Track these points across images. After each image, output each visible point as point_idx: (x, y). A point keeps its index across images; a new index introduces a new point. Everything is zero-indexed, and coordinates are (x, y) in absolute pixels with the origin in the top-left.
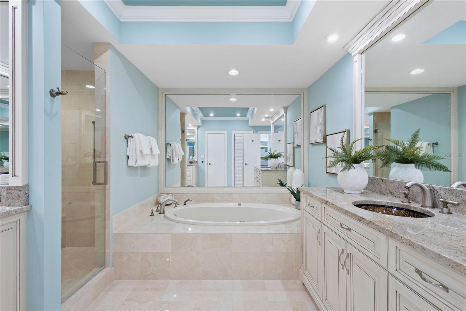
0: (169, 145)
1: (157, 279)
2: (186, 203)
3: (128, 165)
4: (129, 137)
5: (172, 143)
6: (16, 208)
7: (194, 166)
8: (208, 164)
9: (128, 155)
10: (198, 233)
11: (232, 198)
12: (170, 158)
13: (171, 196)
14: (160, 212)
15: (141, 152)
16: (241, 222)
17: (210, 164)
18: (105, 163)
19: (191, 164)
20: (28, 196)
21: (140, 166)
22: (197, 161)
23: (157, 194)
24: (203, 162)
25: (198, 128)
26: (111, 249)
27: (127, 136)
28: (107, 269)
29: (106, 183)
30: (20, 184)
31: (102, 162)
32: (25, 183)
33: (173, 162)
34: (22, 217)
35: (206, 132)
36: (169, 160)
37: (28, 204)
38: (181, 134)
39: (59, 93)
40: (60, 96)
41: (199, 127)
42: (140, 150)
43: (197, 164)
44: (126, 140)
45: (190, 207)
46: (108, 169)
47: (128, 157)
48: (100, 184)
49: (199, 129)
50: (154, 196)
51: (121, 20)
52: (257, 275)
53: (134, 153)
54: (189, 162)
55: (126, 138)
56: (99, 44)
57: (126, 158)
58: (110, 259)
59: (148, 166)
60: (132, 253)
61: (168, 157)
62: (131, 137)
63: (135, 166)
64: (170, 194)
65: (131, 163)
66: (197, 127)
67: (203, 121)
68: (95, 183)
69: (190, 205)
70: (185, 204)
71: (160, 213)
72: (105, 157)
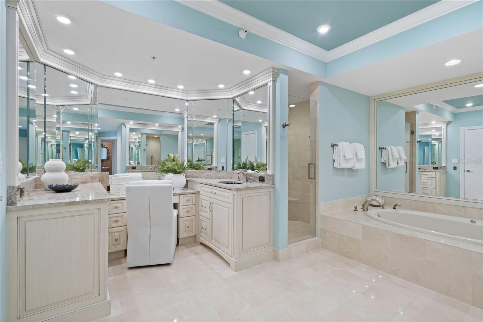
0: (385, 149)
1: (351, 259)
2: (396, 207)
3: (334, 167)
4: (334, 145)
5: (387, 147)
6: (269, 185)
7: (439, 173)
8: (466, 171)
9: (334, 159)
10: (387, 230)
11: (465, 213)
12: (386, 162)
13: (380, 198)
14: (364, 209)
15: (345, 156)
16: (449, 234)
17: (468, 171)
18: (315, 164)
19: (436, 170)
20: (274, 180)
21: (347, 168)
22: (445, 167)
23: (368, 195)
24: (455, 168)
25: (447, 125)
26: (320, 225)
27: (333, 145)
28: (316, 238)
29: (315, 178)
30: (271, 174)
31: (313, 164)
32: (273, 174)
33: (389, 166)
34: (271, 190)
35: (462, 129)
36: (384, 164)
37: (274, 184)
38: (410, 136)
39: (286, 125)
40: (287, 126)
41: (448, 123)
42: (344, 155)
43: (445, 171)
44: (332, 148)
45: (398, 211)
46: (317, 169)
47: (334, 160)
48: (312, 179)
49: (449, 126)
50: (363, 196)
51: (327, 62)
52: (461, 296)
53: (339, 157)
54: (433, 168)
55: (332, 146)
56: (313, 84)
57: (332, 161)
58: (319, 232)
59: (353, 168)
60: (333, 232)
61: (383, 161)
62: (336, 145)
63: (339, 168)
64: (379, 197)
65: (336, 165)
66: (446, 123)
67: (455, 115)
68: (309, 178)
69: (399, 210)
70: (394, 208)
71: (363, 211)
72: (316, 161)
